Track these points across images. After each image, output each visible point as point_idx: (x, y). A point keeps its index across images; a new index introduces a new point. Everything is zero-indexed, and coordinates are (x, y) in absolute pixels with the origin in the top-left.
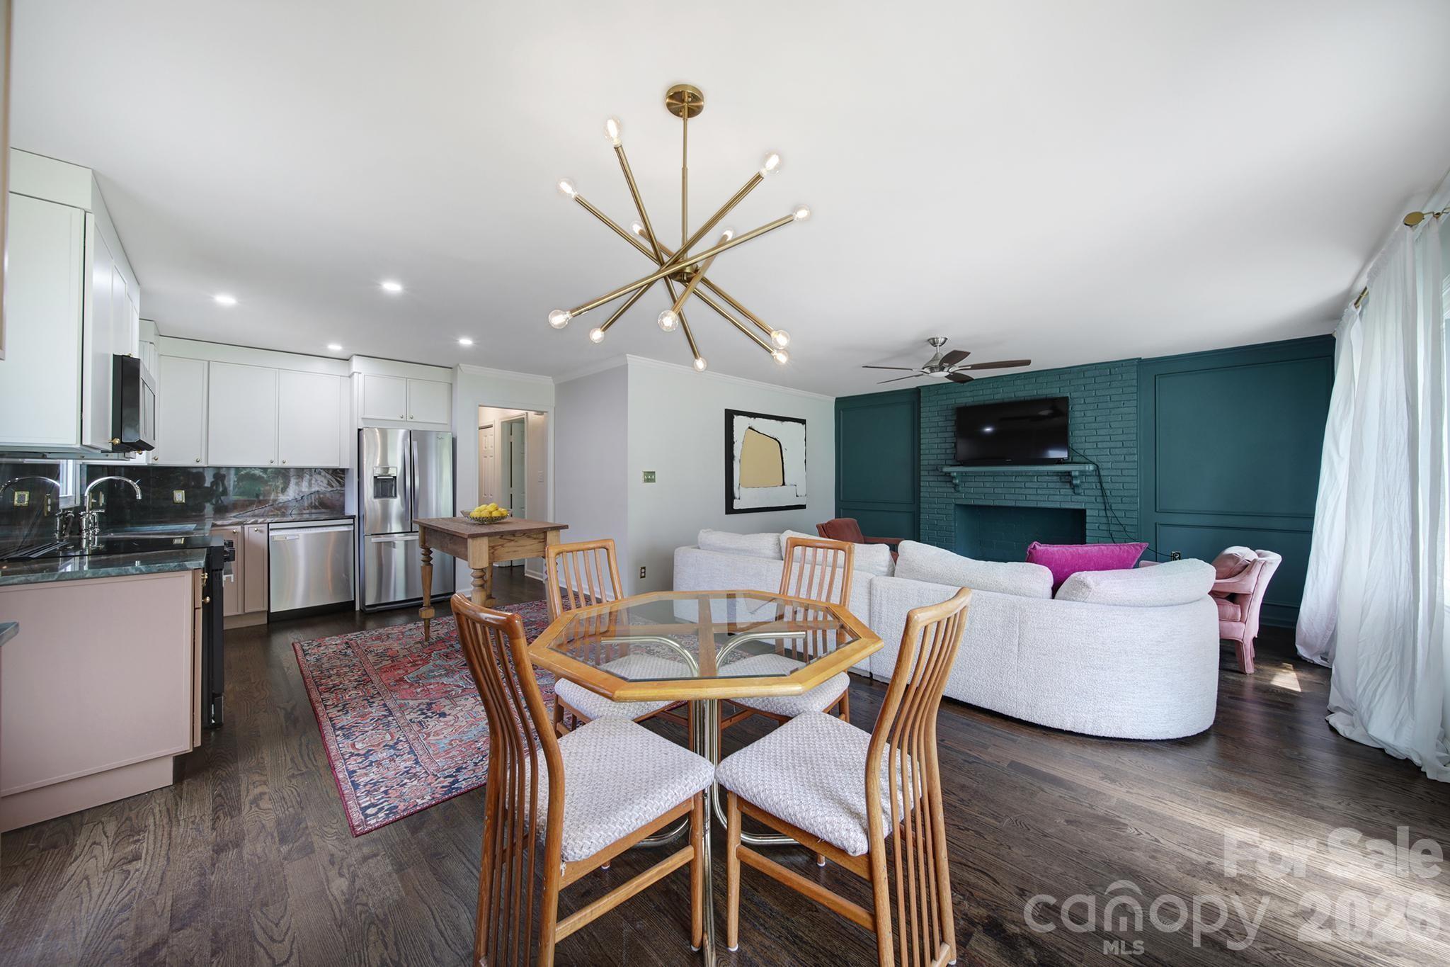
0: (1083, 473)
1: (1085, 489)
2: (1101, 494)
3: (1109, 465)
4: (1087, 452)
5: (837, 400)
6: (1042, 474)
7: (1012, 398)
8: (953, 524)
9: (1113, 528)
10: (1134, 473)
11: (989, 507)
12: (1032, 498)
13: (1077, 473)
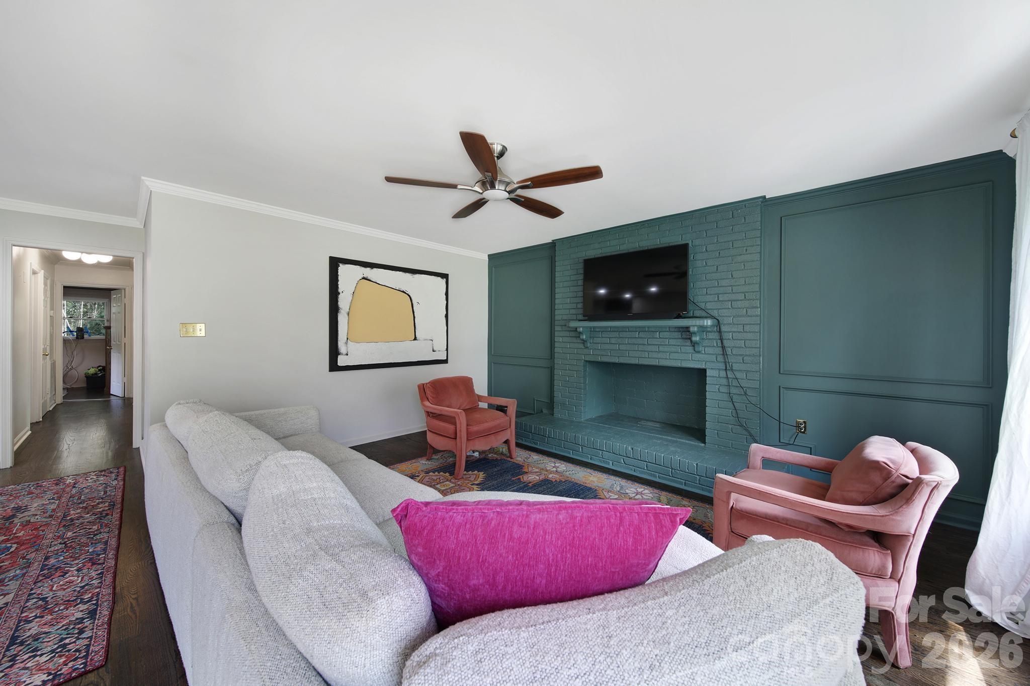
0: (703, 329)
1: (705, 347)
2: (722, 353)
3: (730, 320)
4: (709, 306)
5: (491, 257)
6: (664, 330)
7: (637, 248)
8: (582, 381)
9: (733, 390)
10: (756, 328)
11: (614, 364)
12: (655, 355)
13: (696, 329)
